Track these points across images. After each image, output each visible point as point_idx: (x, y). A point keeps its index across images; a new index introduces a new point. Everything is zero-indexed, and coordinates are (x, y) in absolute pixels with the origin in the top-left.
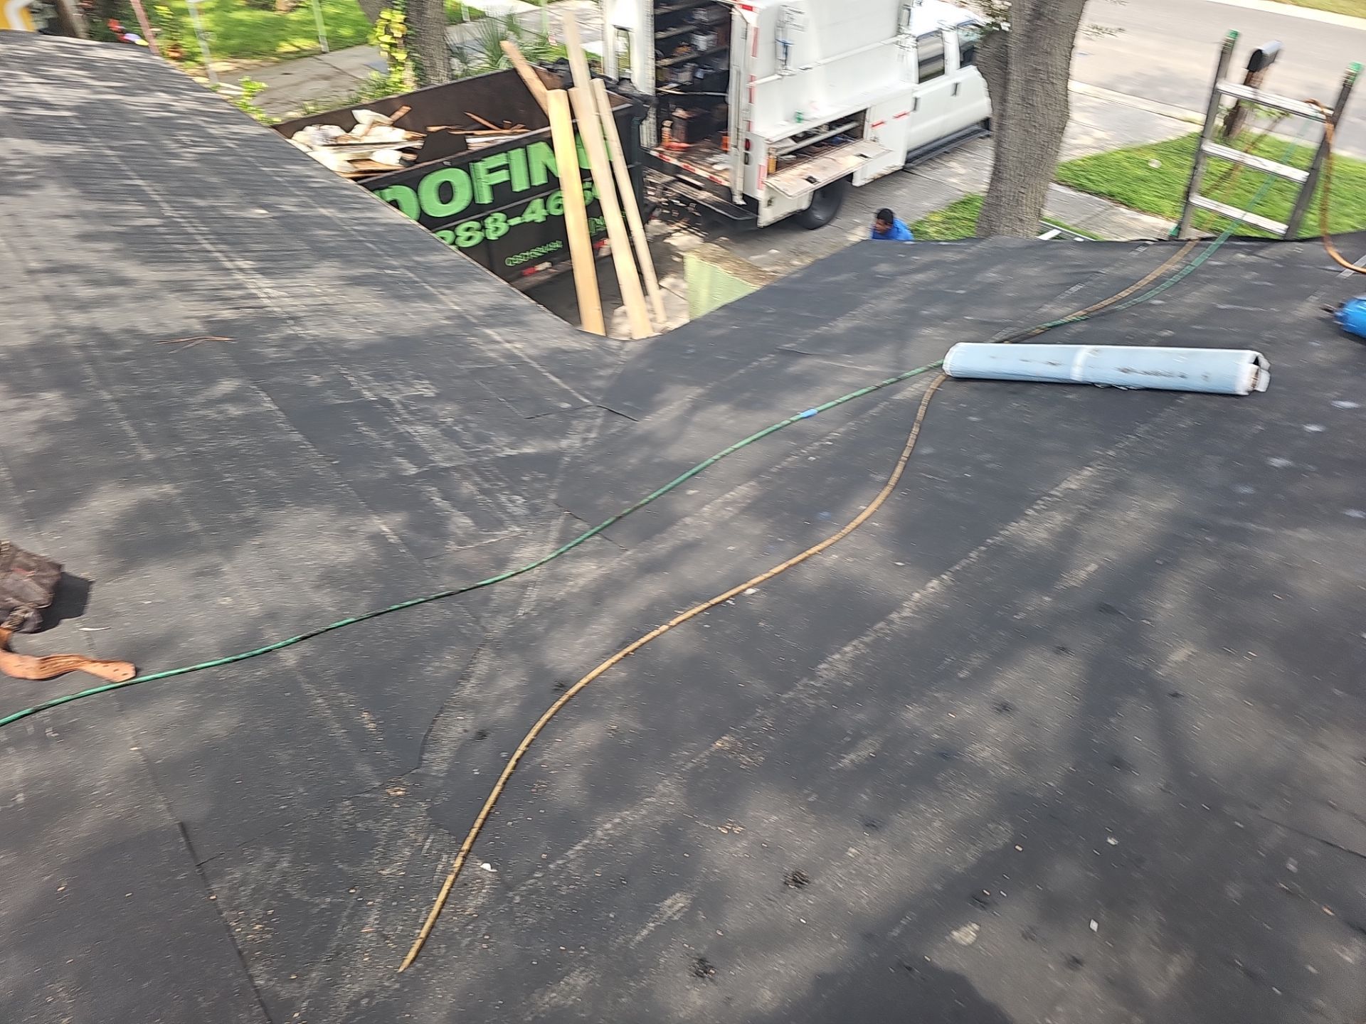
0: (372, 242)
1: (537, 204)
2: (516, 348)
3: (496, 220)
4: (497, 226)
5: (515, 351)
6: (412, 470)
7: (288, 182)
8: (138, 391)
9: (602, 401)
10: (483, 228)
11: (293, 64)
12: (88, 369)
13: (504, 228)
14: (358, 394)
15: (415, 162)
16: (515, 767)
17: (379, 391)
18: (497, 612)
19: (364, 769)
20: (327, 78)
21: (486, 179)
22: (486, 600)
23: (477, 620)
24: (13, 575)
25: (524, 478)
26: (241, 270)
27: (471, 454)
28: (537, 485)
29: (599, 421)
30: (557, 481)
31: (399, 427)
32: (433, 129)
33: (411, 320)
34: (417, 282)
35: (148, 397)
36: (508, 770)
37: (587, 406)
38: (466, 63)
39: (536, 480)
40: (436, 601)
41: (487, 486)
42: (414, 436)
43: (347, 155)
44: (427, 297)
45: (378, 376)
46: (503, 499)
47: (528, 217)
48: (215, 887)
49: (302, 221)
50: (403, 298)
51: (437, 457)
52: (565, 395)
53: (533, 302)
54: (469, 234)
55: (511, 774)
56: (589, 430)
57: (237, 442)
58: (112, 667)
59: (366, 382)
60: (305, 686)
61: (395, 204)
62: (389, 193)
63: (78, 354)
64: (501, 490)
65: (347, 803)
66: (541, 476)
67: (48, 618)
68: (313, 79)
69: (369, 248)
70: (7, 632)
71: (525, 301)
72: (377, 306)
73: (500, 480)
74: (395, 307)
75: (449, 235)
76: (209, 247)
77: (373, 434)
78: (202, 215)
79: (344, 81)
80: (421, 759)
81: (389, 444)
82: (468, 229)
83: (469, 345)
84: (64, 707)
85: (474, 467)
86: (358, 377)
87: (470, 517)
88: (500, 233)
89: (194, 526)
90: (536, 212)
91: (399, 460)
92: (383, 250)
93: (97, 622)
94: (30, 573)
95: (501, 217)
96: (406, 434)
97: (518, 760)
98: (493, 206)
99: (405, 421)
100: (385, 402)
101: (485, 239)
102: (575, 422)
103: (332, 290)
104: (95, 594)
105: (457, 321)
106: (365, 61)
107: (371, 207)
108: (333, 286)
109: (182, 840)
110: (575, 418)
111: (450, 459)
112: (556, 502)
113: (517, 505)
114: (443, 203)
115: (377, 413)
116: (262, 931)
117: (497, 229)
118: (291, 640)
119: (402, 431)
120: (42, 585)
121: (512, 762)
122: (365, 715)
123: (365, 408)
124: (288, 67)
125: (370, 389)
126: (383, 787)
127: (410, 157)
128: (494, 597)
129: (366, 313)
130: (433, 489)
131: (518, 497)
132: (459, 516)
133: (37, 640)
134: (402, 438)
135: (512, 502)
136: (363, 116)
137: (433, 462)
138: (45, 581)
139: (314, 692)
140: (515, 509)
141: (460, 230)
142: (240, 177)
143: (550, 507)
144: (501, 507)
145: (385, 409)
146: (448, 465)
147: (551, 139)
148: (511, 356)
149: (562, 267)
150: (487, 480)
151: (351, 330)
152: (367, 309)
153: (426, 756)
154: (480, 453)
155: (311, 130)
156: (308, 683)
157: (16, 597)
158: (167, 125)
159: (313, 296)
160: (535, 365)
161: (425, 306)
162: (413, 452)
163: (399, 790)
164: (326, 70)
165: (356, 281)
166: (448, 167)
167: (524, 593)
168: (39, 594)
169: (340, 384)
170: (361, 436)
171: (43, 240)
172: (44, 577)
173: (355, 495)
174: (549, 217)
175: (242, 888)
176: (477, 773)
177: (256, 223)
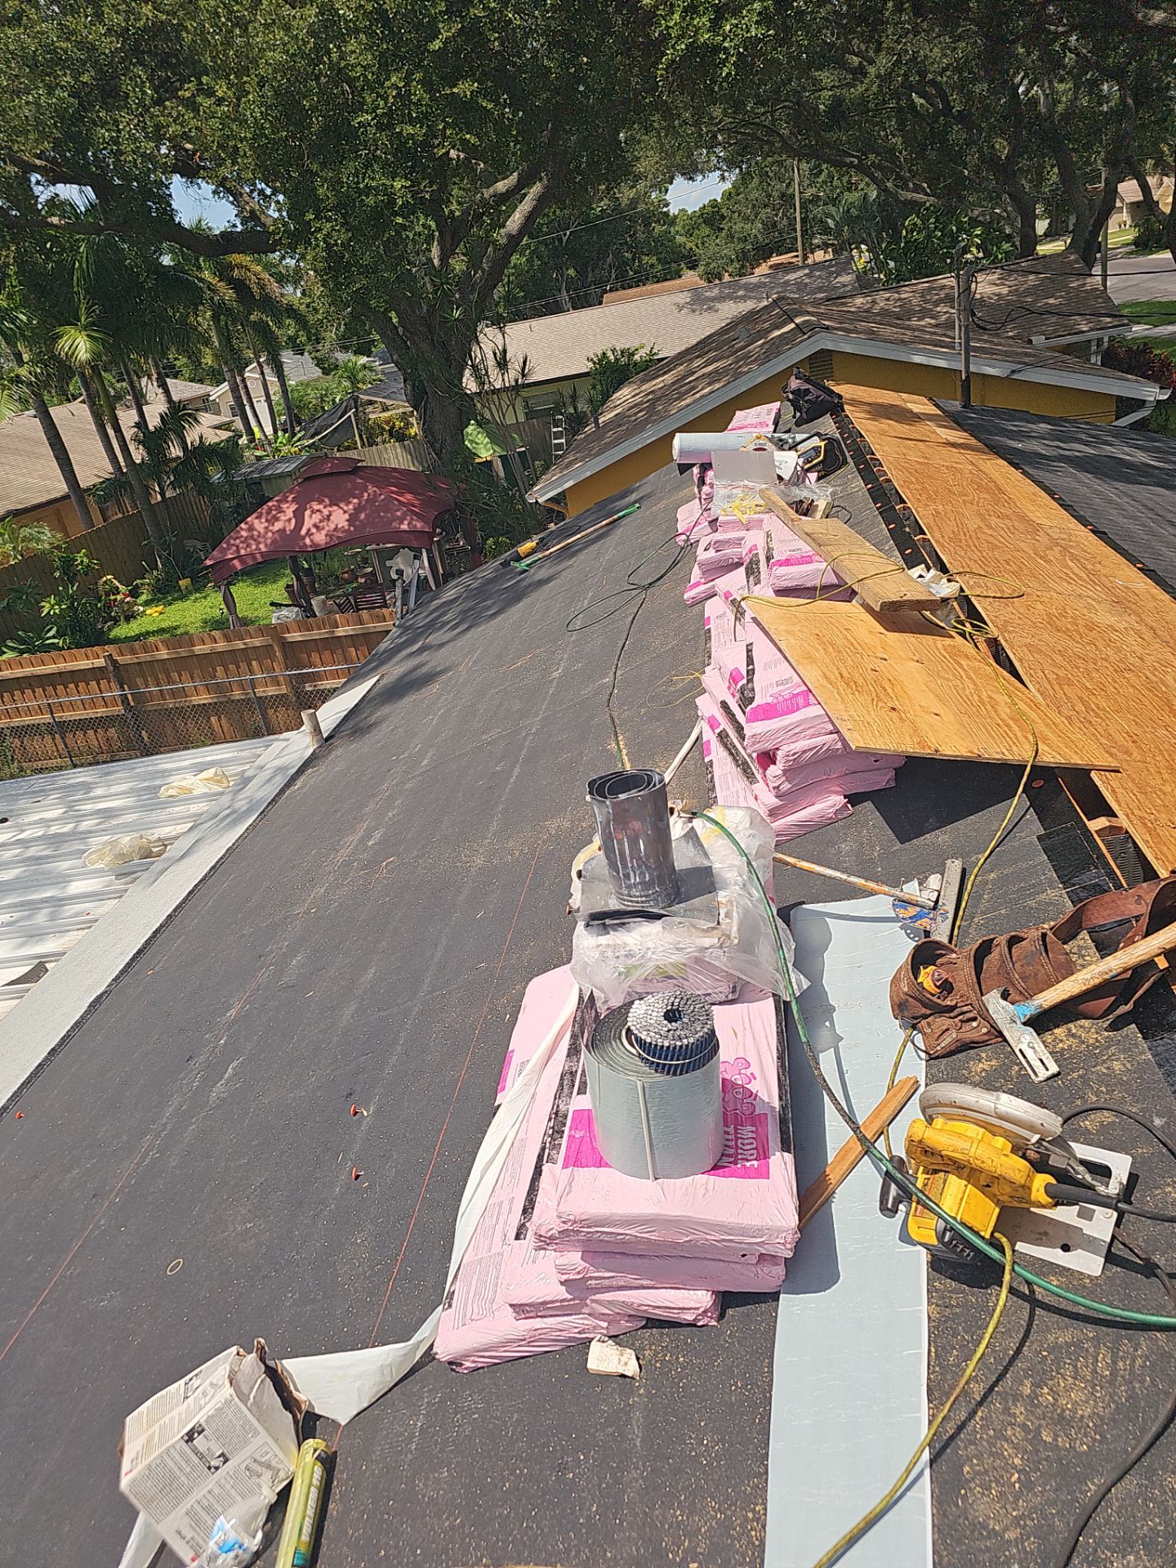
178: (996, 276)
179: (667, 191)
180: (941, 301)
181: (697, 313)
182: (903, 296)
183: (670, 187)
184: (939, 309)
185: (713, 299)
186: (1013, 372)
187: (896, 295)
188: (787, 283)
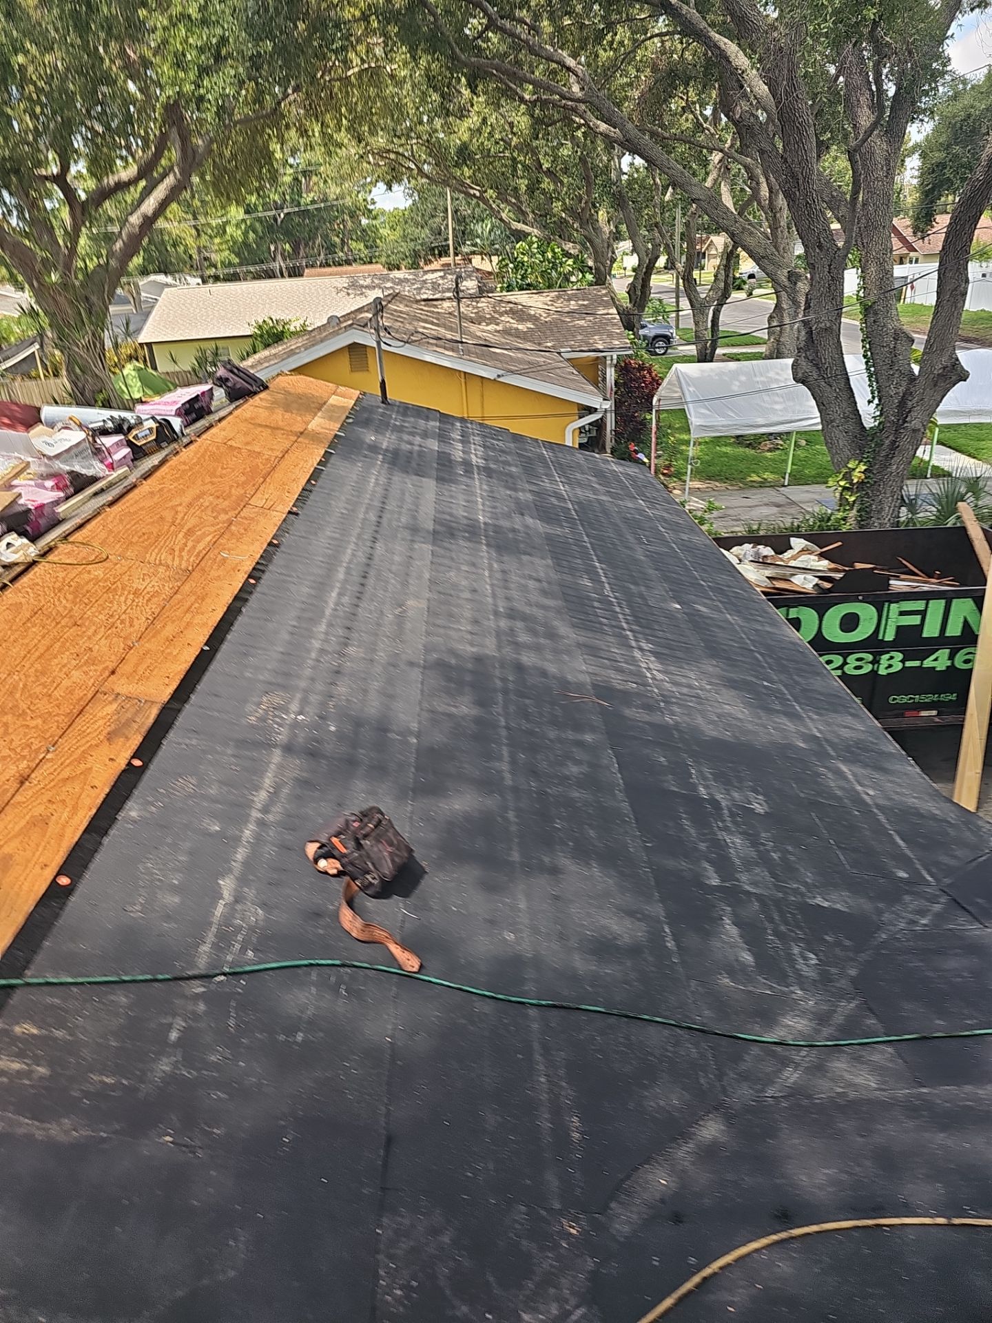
0: (761, 654)
1: (944, 654)
2: (868, 794)
3: (892, 658)
4: (892, 663)
5: (866, 797)
6: (715, 881)
7: (709, 586)
8: (525, 725)
9: (949, 886)
10: (875, 662)
11: (755, 491)
12: (500, 698)
13: (898, 667)
14: (694, 787)
15: (829, 590)
16: (698, 1286)
17: (713, 791)
18: (745, 1077)
19: (552, 1180)
20: (778, 506)
21: (895, 619)
22: (737, 1058)
23: (720, 1077)
24: (380, 846)
25: (827, 938)
26: (641, 649)
27: (779, 888)
28: (837, 951)
29: (937, 908)
30: (863, 957)
31: (719, 833)
32: (859, 566)
33: (770, 734)
34: (789, 700)
35: (531, 733)
36: (689, 1285)
37: (928, 884)
38: (913, 514)
39: (838, 944)
40: (687, 1031)
41: (783, 928)
42: (730, 847)
43: (769, 572)
44: (794, 716)
45: (719, 777)
46: (796, 950)
47: (928, 663)
48: (385, 1221)
49: (708, 621)
50: (770, 711)
51: (744, 877)
52: (905, 862)
53: (904, 753)
54: (858, 663)
55: (690, 1292)
56: (922, 913)
57: (577, 795)
58: (407, 955)
59: (705, 779)
60: (538, 1057)
61: (796, 623)
62: (793, 613)
63: (499, 684)
64: (797, 940)
65: (523, 1208)
66: (847, 943)
67: (385, 890)
68: (766, 505)
69: (757, 659)
70: (357, 888)
71: (893, 747)
72: (743, 712)
73: (800, 928)
74: (760, 718)
75: (838, 660)
76: (625, 626)
77: (692, 831)
78: (629, 598)
79: (793, 510)
80: (607, 1207)
81: (703, 846)
82: (858, 660)
83: (819, 775)
84: (361, 972)
85: (777, 903)
86: (700, 772)
87: (754, 955)
88: (891, 670)
89: (516, 856)
90: (939, 661)
91: (707, 865)
92: (767, 663)
93: (415, 909)
94: (390, 849)
95: (900, 656)
96: (723, 842)
97: (705, 1279)
98: (893, 645)
99: (726, 829)
100: (716, 804)
101: (874, 673)
102: (907, 898)
103: (708, 687)
104: (425, 883)
105: (814, 747)
106: (817, 497)
107: (774, 623)
108: (710, 683)
109: (382, 1152)
110: (908, 892)
111: (755, 884)
112: (853, 981)
113: (808, 964)
114: (842, 630)
115: (704, 812)
116: (398, 1300)
117: (890, 666)
118: (544, 1003)
119: (720, 837)
120: (393, 861)
121: (696, 1279)
122: (575, 1119)
123: (694, 803)
124: (748, 493)
125: (706, 787)
126: (561, 1213)
127: (827, 585)
128: (747, 1057)
129: (730, 715)
130: (729, 909)
131: (812, 956)
132: (742, 948)
133: (371, 904)
134: (719, 847)
135: (805, 959)
136: (798, 543)
137: (738, 880)
138: (397, 859)
139: (542, 1068)
140: (805, 968)
141: (851, 659)
142: (674, 575)
143: (843, 983)
144: (791, 960)
145: (714, 812)
146: (751, 889)
147: (983, 597)
148: (858, 800)
149: (949, 719)
150: (786, 923)
151: (711, 727)
152: (733, 711)
153: (613, 1205)
154: (788, 891)
155: (747, 547)
156: (541, 1055)
157: (373, 864)
158: (634, 525)
159: (690, 686)
160: (882, 818)
161: (790, 725)
162: (723, 864)
163: (573, 1227)
164: (780, 499)
165: (732, 684)
166: (861, 601)
167: (780, 1071)
168: (387, 868)
169: (682, 773)
170: (681, 828)
171: (515, 594)
172: (397, 855)
173: (653, 883)
174: (952, 668)
175: (404, 1239)
176: (657, 1264)
177: (670, 615)
178: (549, 298)
179: (370, 192)
180: (506, 312)
181: (352, 296)
182: (479, 305)
183: (373, 189)
184: (503, 318)
185: (366, 287)
186: (499, 376)
187: (474, 304)
188: (425, 282)
